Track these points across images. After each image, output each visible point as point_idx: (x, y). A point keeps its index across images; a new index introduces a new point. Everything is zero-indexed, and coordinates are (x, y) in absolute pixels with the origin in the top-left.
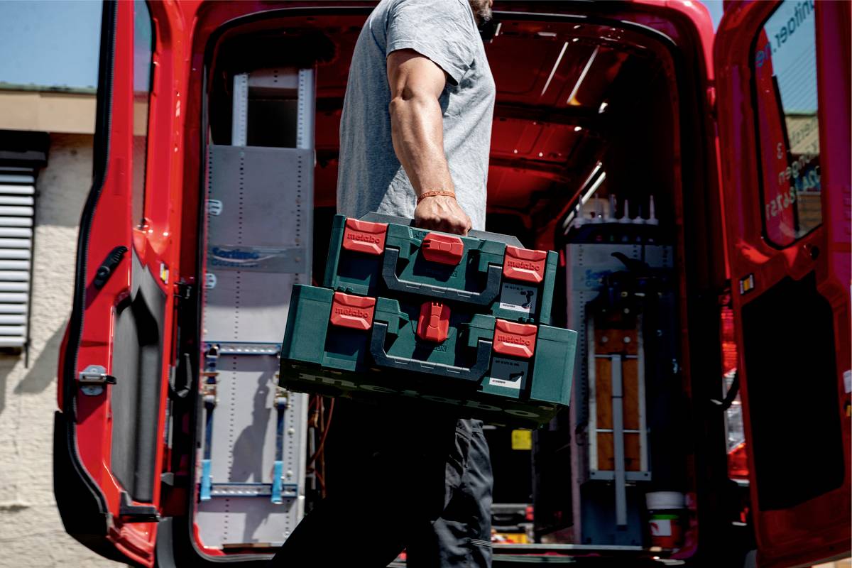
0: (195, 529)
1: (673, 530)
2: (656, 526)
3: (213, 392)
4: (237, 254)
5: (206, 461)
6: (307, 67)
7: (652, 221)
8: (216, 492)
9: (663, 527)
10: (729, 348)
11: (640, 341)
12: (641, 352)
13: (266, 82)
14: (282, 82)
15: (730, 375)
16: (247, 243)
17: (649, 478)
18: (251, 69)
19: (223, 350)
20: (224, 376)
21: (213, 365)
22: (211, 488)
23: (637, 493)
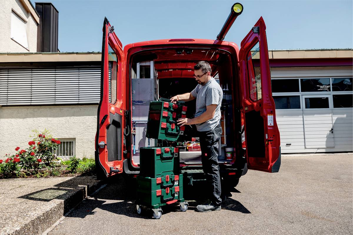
0: (132, 161)
1: (231, 156)
2: (228, 155)
3: (135, 132)
4: (139, 102)
5: (134, 146)
6: (152, 60)
7: (227, 89)
8: (136, 152)
9: (229, 155)
10: (243, 120)
11: (224, 117)
12: (225, 119)
13: (144, 64)
14: (147, 64)
15: (243, 126)
16: (141, 99)
17: (226, 146)
18: (140, 61)
19: (136, 123)
20: (137, 128)
21: (134, 126)
22: (135, 151)
23: (224, 149)
